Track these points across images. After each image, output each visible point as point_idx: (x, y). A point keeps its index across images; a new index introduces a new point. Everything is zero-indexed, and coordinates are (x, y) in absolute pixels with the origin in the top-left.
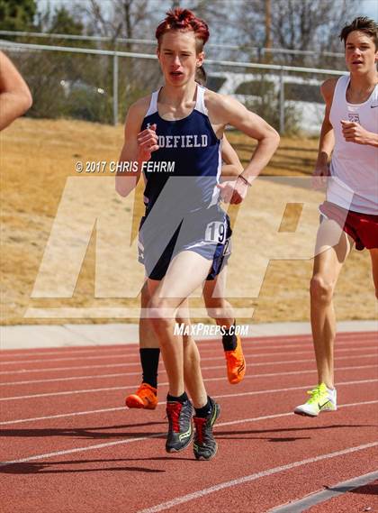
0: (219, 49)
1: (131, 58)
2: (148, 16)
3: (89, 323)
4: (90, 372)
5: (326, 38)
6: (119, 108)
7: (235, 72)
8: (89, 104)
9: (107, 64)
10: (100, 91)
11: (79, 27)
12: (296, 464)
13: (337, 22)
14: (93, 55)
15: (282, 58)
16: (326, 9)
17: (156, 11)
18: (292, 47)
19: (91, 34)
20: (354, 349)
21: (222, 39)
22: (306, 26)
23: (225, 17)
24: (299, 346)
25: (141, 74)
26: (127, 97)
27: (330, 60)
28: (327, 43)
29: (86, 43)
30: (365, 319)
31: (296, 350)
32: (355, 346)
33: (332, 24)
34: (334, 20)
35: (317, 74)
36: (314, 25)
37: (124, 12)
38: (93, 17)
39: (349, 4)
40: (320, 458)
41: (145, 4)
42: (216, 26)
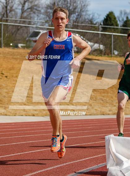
0: (38, 22)
1: (8, 25)
2: (14, 10)
5: (75, 19)
6: (3, 42)
7: (43, 30)
12: (65, 164)
16: (75, 9)
17: (16, 9)
20: (84, 125)
21: (39, 18)
23: (40, 11)
24: (65, 124)
25: (11, 30)
26: (6, 38)
27: (76, 26)
28: (75, 20)
32: (84, 124)
33: (77, 14)
34: (78, 12)
37: (5, 9)
39: (83, 7)
40: (73, 162)
41: (13, 6)
42: (37, 14)
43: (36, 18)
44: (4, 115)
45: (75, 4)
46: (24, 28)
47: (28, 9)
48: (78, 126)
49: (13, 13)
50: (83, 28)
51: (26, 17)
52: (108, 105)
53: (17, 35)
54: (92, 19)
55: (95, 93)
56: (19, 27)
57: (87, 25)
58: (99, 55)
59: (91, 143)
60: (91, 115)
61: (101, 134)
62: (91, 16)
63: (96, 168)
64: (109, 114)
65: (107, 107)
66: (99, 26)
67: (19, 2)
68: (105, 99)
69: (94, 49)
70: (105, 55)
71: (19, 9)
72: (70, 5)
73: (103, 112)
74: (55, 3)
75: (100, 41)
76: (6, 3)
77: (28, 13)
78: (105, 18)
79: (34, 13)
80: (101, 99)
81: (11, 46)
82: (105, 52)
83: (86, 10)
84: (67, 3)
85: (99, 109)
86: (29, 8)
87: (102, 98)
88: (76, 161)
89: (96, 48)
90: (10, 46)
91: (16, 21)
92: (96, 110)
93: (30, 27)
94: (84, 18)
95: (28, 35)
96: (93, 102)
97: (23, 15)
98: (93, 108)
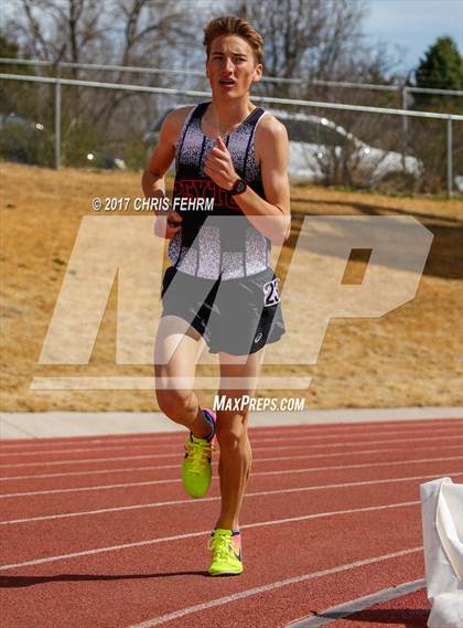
0: (185, 76)
1: (77, 86)
2: (99, 35)
3: (25, 412)
4: (25, 471)
5: (315, 63)
6: (61, 148)
8: (25, 143)
9: (47, 95)
10: (39, 126)
11: (14, 49)
12: (278, 584)
13: (329, 44)
14: (31, 82)
15: (262, 87)
16: (316, 28)
17: (108, 29)
18: (273, 74)
19: (27, 57)
20: (349, 444)
21: (188, 64)
22: (291, 49)
24: (281, 439)
25: (90, 106)
26: (72, 133)
27: (320, 90)
28: (316, 70)
29: (23, 68)
30: (363, 407)
31: (278, 444)
32: (350, 440)
33: (323, 46)
34: (326, 41)
35: (305, 107)
36: (302, 46)
37: (68, 31)
38: (31, 36)
39: (344, 22)
40: (307, 577)
41: (95, 22)
42: (182, 47)
43: (178, 63)
44: (64, 409)
45: (315, 12)
46: (137, 98)
47: (149, 29)
48: (329, 445)
49: (97, 43)
50: (346, 96)
51: (142, 58)
52: (435, 371)
53: (112, 122)
54: (378, 64)
55: (389, 327)
56: (119, 96)
57: (360, 85)
58: (400, 194)
59: (373, 508)
60: (373, 407)
61: (407, 476)
62: (374, 54)
63: (391, 596)
64: (437, 405)
65: (431, 378)
66: (402, 90)
67: (116, 6)
68: (424, 351)
69: (384, 174)
70: (422, 191)
71: (119, 31)
72: (300, 13)
73: (419, 397)
74: (244, 9)
75: (405, 144)
76: (72, 9)
77: (150, 46)
78: (422, 61)
79: (172, 43)
80: (411, 349)
81: (90, 163)
82: (425, 183)
83: (355, 31)
84: (289, 9)
85: (404, 387)
86: (154, 28)
87: (414, 346)
88: (320, 574)
89: (392, 169)
90: (87, 163)
91: (105, 75)
92: (391, 388)
93: (157, 93)
94: (347, 62)
95: (149, 124)
96: (382, 362)
97: (131, 51)
98: (380, 382)
